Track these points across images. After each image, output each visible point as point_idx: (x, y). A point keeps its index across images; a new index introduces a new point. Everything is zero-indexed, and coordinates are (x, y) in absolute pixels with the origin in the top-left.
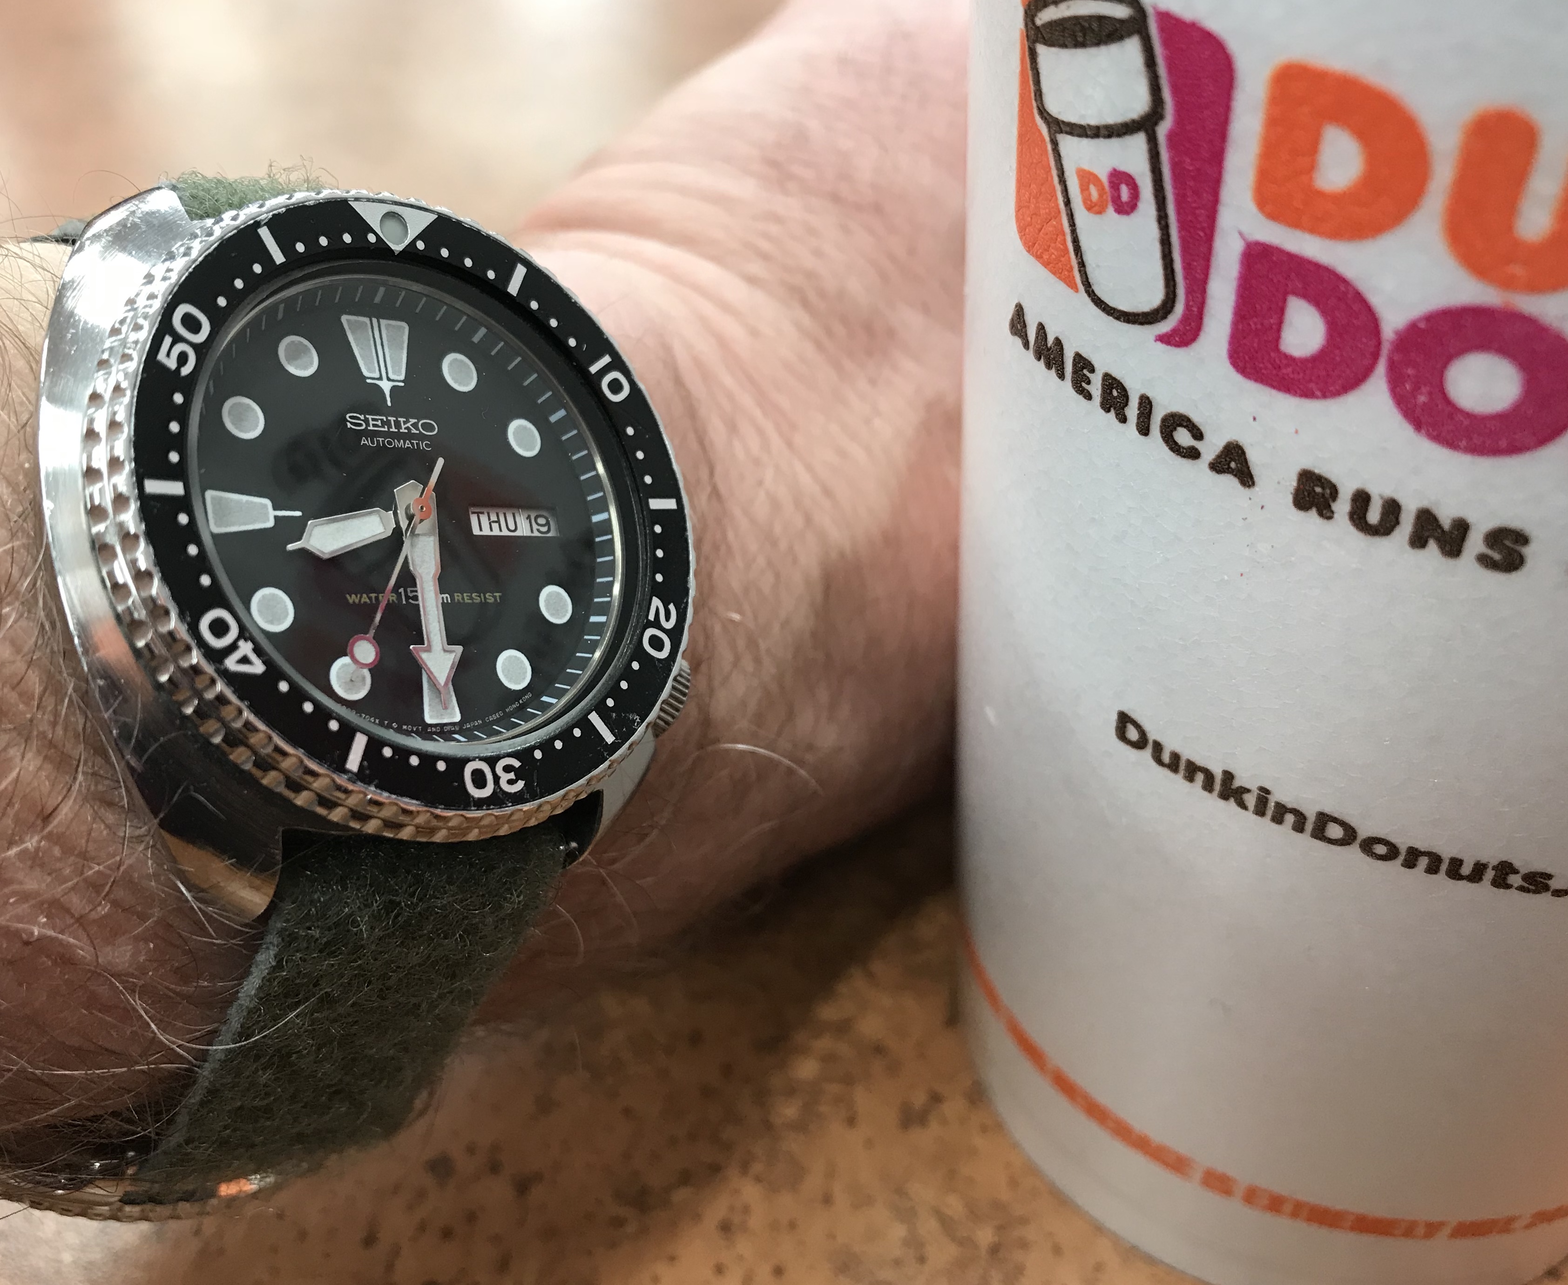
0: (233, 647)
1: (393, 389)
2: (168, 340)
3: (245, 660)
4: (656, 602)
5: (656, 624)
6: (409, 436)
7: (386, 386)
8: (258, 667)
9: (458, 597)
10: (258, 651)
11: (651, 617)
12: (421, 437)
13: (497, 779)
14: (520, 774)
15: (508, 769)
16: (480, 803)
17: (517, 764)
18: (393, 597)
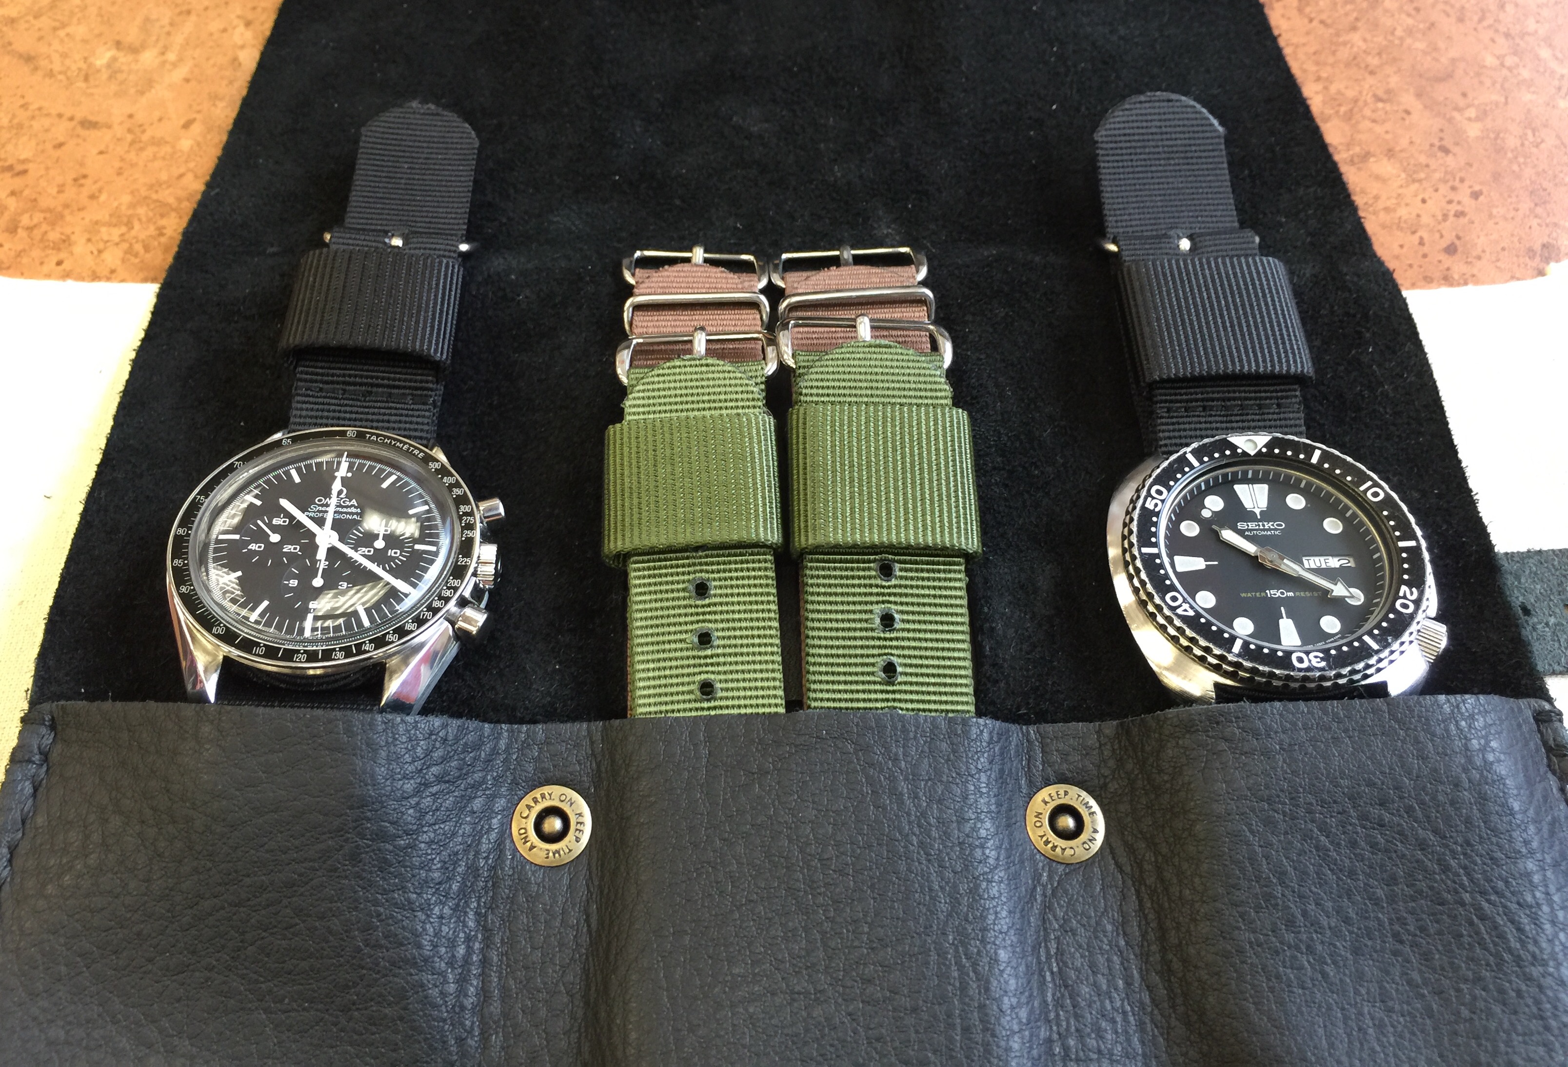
0: (1180, 606)
1: (1262, 512)
2: (1149, 499)
3: (1185, 610)
4: (1404, 589)
5: (1405, 597)
6: (1270, 529)
7: (1257, 511)
8: (1191, 613)
9: (1298, 594)
10: (1192, 607)
11: (1401, 594)
12: (1276, 529)
13: (1310, 661)
14: (1322, 659)
15: (1316, 657)
16: (1300, 670)
17: (1321, 655)
18: (1263, 594)
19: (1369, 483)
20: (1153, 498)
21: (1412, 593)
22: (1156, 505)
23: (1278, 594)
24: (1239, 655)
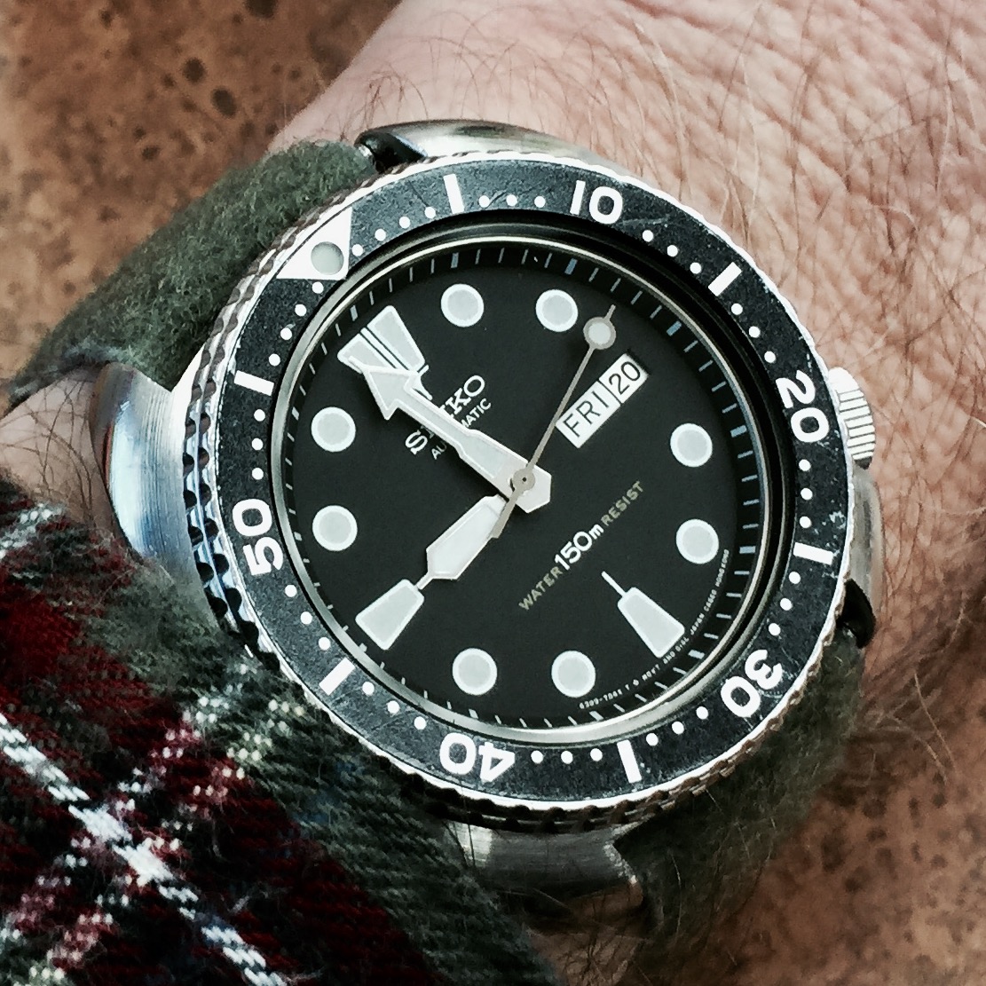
0: (479, 760)
2: (247, 549)
3: (495, 763)
4: (783, 385)
5: (799, 406)
8: (508, 759)
9: (606, 519)
10: (500, 742)
11: (788, 404)
13: (754, 683)
15: (758, 666)
16: (755, 720)
17: (762, 654)
18: (555, 571)
19: (581, 186)
20: (252, 541)
21: (802, 388)
22: (269, 554)
23: (579, 549)
24: (647, 781)
